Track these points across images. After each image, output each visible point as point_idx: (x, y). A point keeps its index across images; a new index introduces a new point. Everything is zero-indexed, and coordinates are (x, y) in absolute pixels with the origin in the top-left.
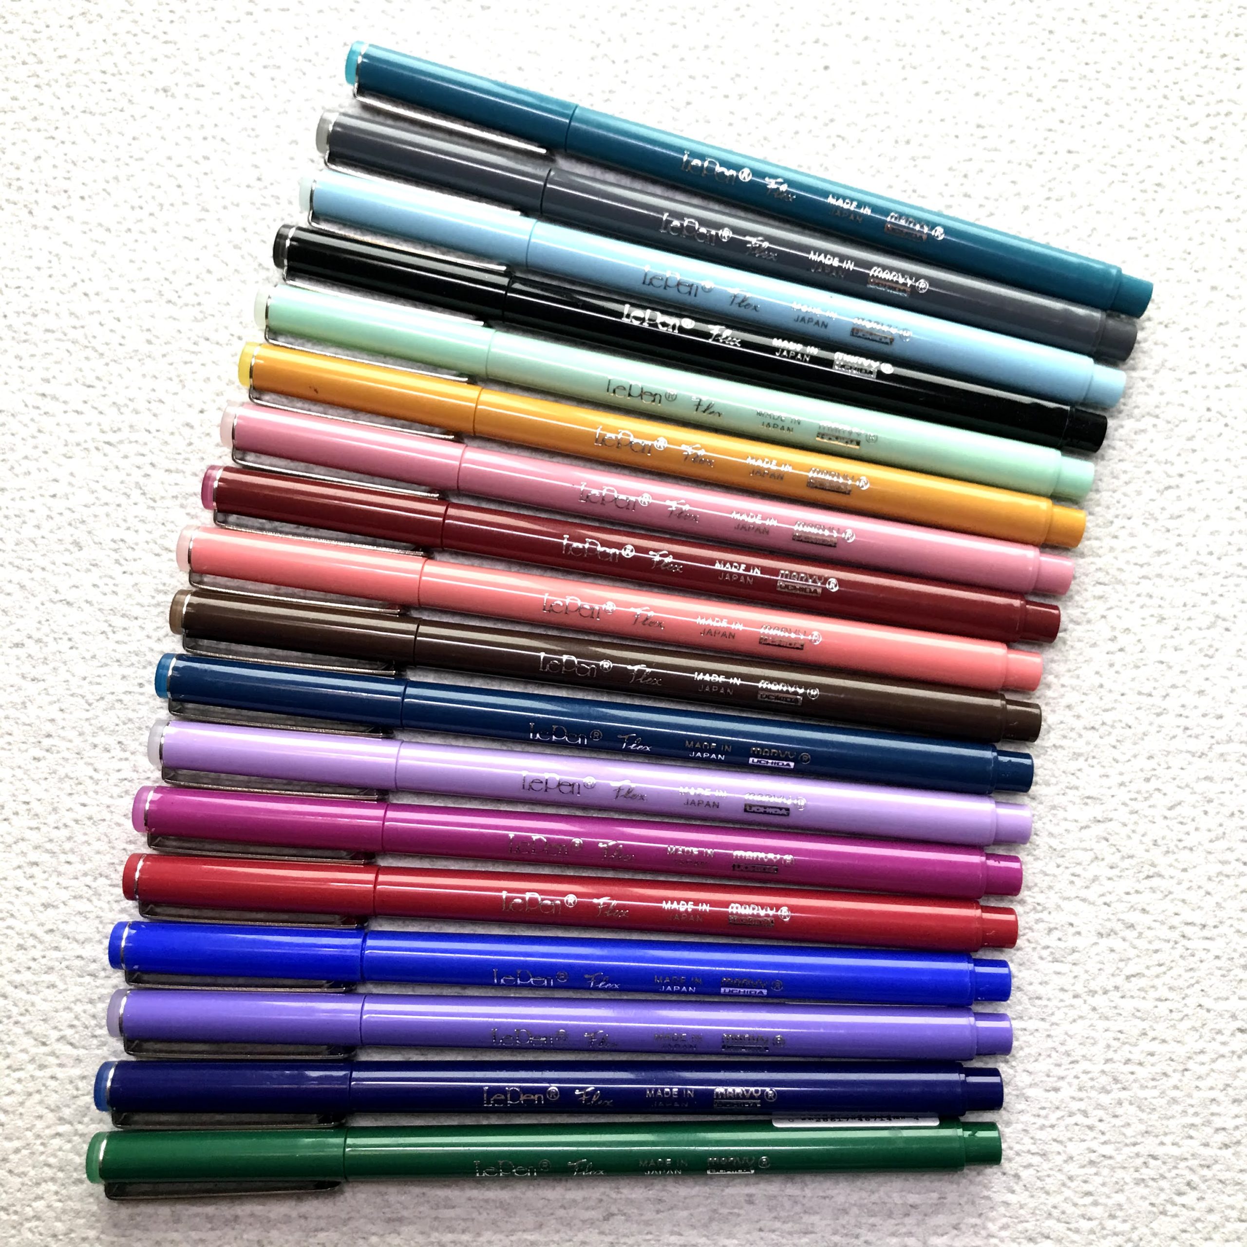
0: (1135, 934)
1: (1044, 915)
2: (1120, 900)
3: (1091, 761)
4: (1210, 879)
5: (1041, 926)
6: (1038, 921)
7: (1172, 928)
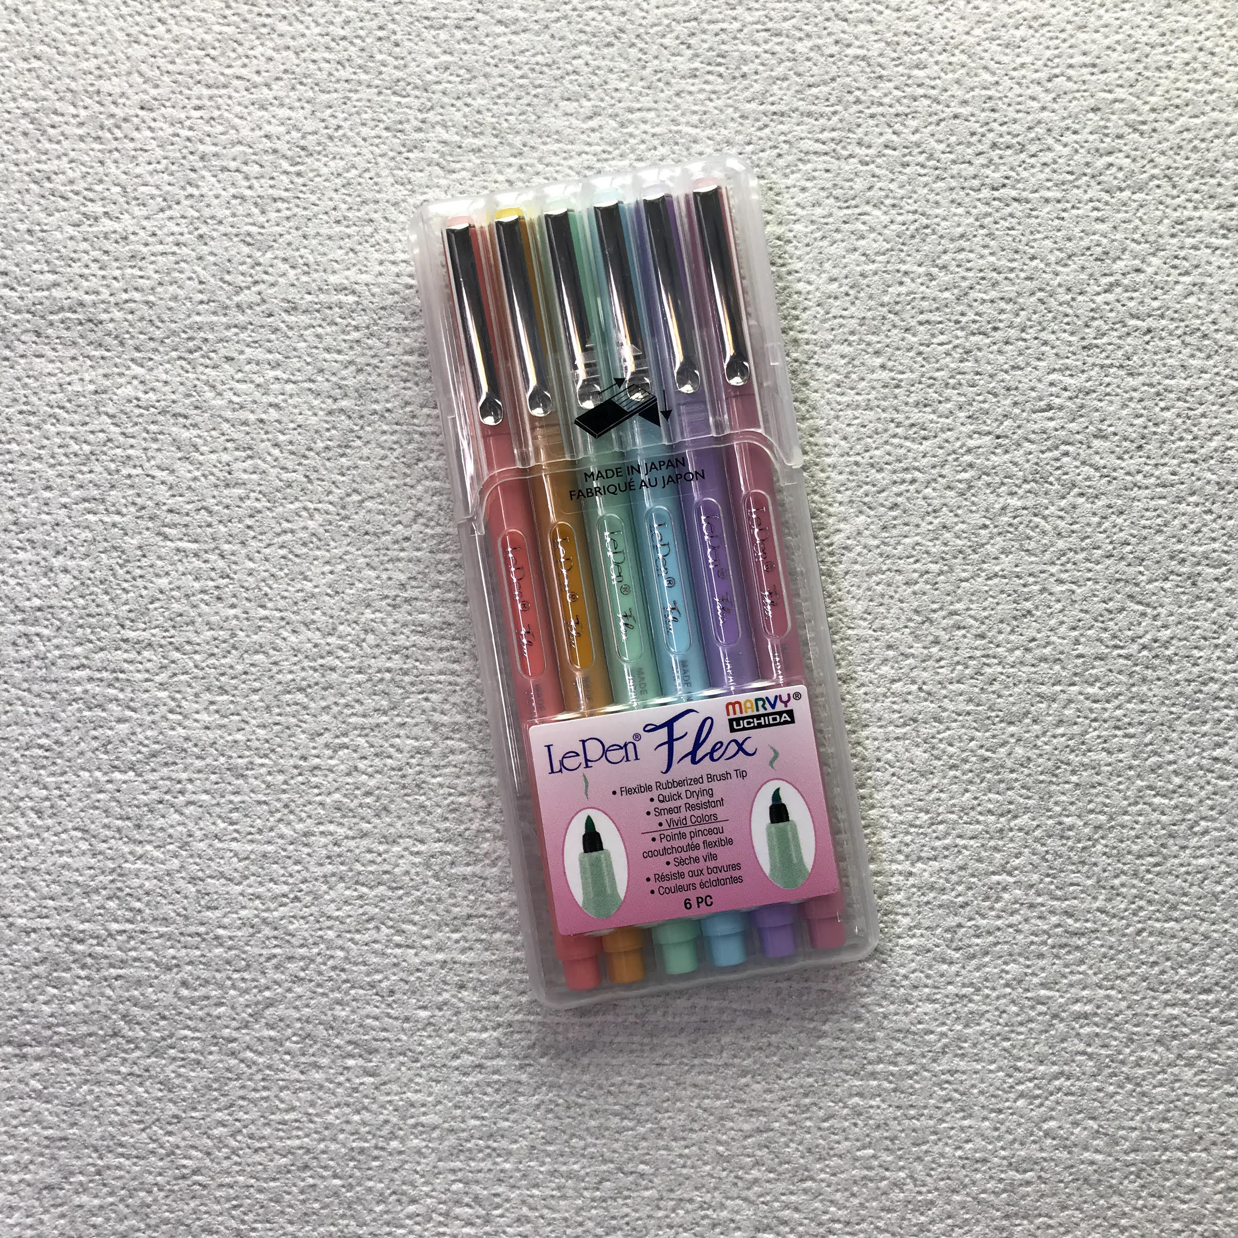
0: (787, 1229)
1: (710, 1212)
2: (777, 1200)
3: (759, 1078)
4: (855, 1182)
5: (705, 1222)
6: (703, 1218)
7: (820, 1224)
